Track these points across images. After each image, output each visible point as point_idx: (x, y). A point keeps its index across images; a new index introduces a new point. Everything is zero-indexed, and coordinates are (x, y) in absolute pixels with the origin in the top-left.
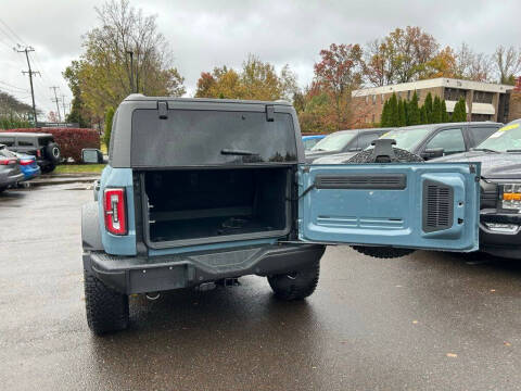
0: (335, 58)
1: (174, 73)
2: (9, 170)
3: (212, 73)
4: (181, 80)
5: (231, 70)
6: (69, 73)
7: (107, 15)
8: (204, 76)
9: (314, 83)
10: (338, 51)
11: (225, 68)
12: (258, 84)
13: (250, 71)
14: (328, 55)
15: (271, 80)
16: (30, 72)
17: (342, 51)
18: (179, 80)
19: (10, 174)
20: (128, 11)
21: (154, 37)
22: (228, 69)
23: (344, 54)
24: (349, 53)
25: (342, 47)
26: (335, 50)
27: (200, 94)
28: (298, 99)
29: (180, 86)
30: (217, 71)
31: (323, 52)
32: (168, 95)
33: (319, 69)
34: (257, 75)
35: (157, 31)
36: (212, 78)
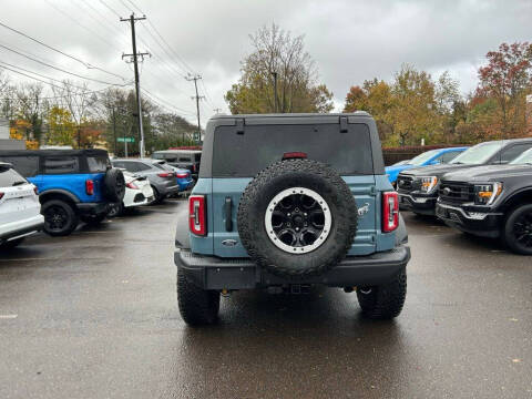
0: (506, 59)
1: (323, 89)
2: (166, 182)
3: (361, 86)
4: (330, 96)
5: (382, 82)
6: (229, 97)
7: (259, 41)
8: (353, 90)
9: (478, 89)
10: (510, 52)
11: (376, 80)
12: (412, 94)
13: (402, 82)
14: (496, 58)
15: (427, 89)
16: (198, 98)
17: (515, 51)
18: (328, 95)
19: (168, 185)
20: (278, 35)
21: (301, 56)
22: (379, 81)
23: (518, 54)
24: (524, 52)
25: (515, 46)
26: (506, 50)
27: (348, 108)
28: (459, 107)
29: (328, 102)
30: (367, 84)
31: (490, 54)
32: (316, 111)
33: (485, 73)
34: (411, 85)
35: (304, 51)
36: (361, 92)
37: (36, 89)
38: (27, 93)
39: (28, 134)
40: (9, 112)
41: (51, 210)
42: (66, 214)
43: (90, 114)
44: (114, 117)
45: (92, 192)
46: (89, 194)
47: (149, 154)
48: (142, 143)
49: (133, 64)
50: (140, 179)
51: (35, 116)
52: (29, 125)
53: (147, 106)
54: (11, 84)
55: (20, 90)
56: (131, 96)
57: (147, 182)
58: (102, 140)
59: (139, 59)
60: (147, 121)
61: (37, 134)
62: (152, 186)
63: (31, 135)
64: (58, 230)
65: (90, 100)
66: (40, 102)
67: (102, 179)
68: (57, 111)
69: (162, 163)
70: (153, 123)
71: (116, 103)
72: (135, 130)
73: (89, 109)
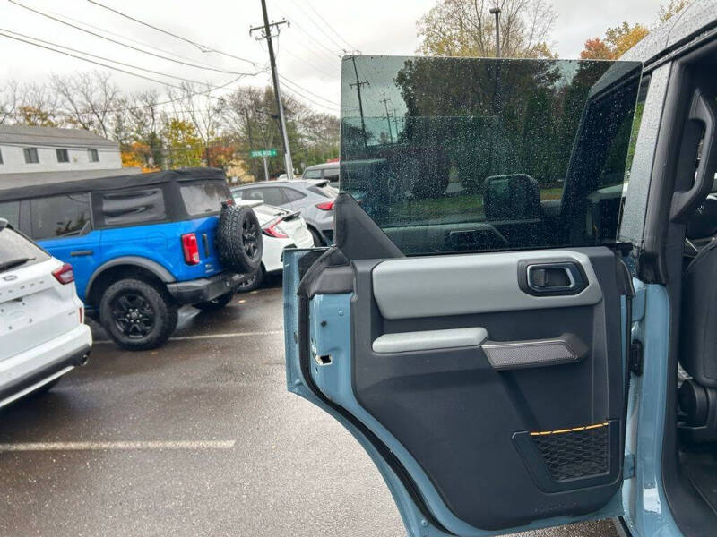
1: (542, 49)
3: (603, 37)
5: (637, 27)
6: (401, 79)
8: (590, 45)
11: (626, 25)
16: (359, 84)
22: (632, 26)
30: (611, 35)
36: (602, 46)
37: (149, 100)
38: (140, 105)
39: (147, 161)
40: (123, 134)
41: (124, 299)
42: (151, 307)
43: (218, 125)
44: (250, 127)
45: (196, 258)
46: (192, 263)
47: (300, 173)
48: (288, 157)
49: (265, 41)
50: (289, 219)
51: (153, 135)
52: (147, 149)
53: (289, 107)
54: (119, 96)
55: (131, 103)
56: (268, 94)
57: (301, 222)
58: (237, 159)
59: (273, 31)
60: (292, 127)
61: (158, 158)
62: (310, 227)
63: (151, 161)
64: (138, 339)
65: (217, 107)
66: (157, 116)
67: (216, 227)
68: (177, 126)
69: (322, 185)
70: (300, 130)
71: (251, 107)
72: (278, 142)
73: (217, 118)
